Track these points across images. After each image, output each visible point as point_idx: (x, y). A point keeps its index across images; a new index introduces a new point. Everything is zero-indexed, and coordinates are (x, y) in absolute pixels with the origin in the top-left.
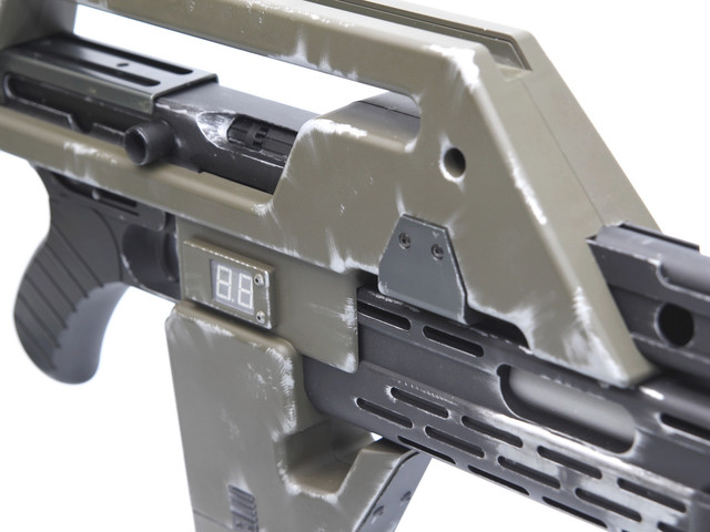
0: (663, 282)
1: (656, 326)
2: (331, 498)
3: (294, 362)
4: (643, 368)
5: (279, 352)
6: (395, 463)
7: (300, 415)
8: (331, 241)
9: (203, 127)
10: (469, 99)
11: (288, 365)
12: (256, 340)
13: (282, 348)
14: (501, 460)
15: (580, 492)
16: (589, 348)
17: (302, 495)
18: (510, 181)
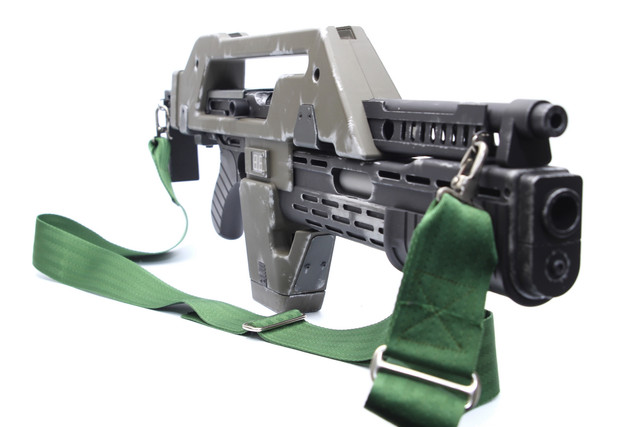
0: (384, 109)
1: (382, 133)
2: (287, 258)
3: (274, 191)
4: (375, 152)
5: (268, 187)
6: (309, 237)
7: (276, 217)
8: (282, 127)
9: (257, 98)
10: (322, 43)
11: (271, 193)
12: (261, 184)
13: (270, 186)
14: (334, 217)
15: (357, 224)
16: (352, 143)
17: (277, 258)
18: (332, 74)
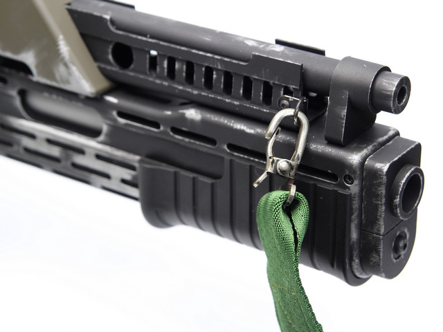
0: (113, 29)
4: (104, 84)
14: (27, 149)
15: (74, 164)
16: (70, 74)
